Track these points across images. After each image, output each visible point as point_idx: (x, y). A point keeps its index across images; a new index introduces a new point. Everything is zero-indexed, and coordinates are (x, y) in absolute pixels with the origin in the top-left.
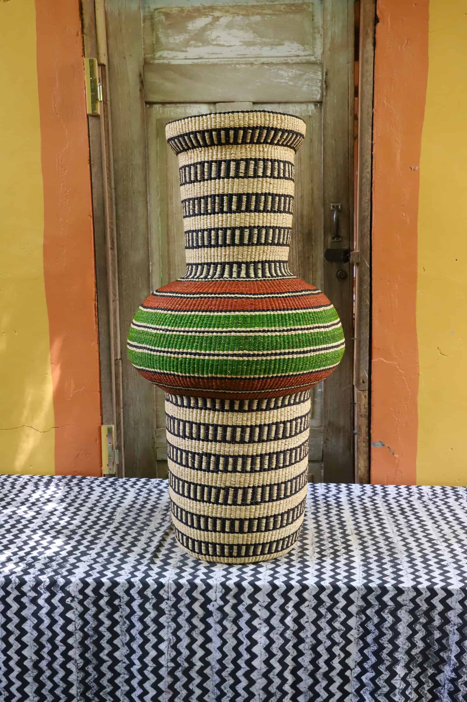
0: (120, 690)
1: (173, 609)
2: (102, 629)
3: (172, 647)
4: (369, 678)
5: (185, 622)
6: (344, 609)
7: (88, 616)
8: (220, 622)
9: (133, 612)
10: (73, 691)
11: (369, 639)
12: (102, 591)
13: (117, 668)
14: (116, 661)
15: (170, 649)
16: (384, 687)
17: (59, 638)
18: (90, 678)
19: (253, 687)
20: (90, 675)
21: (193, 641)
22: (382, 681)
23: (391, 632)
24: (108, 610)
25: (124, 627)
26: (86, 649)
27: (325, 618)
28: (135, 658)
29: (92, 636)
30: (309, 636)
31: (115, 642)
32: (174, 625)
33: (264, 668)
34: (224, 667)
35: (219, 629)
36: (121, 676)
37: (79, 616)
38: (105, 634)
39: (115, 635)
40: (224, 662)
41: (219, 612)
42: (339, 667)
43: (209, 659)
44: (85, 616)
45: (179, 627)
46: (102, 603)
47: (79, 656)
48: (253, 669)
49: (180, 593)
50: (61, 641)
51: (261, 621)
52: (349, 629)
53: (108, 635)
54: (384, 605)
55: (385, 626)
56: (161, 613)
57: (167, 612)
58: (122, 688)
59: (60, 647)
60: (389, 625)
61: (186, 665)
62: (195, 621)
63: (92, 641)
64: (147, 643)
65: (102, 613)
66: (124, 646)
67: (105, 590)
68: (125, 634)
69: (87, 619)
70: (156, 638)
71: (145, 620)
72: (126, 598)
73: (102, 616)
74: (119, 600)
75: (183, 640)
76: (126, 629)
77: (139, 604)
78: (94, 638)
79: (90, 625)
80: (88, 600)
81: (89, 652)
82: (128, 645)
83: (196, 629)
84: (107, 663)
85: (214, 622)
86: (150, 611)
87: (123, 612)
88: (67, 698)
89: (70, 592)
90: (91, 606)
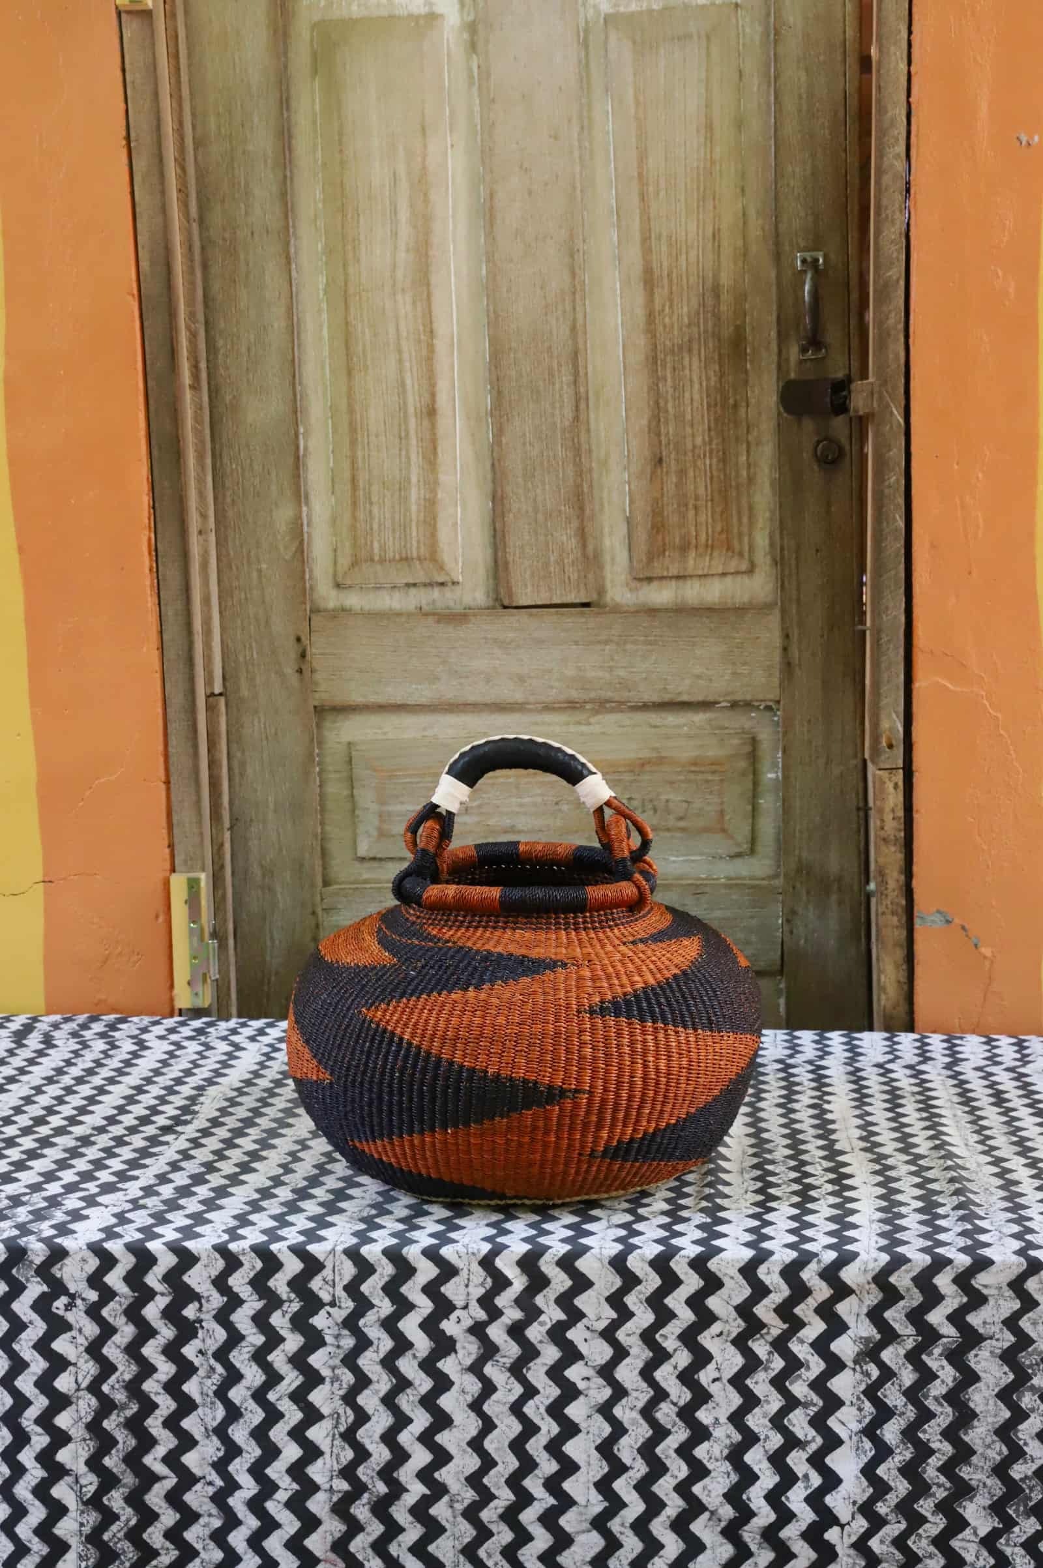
0: (198, 1560)
1: (346, 1332)
2: (150, 1386)
3: (342, 1435)
4: (889, 1539)
5: (379, 1368)
6: (821, 1346)
7: (112, 1351)
8: (476, 1369)
9: (235, 1338)
10: (69, 1564)
12: (152, 1280)
13: (190, 1498)
14: (187, 1479)
15: (338, 1442)
16: (931, 1557)
17: (32, 1413)
18: (115, 1527)
19: (567, 1553)
20: (116, 1516)
21: (402, 1421)
22: (924, 1542)
23: (949, 1411)
24: (167, 1333)
25: (209, 1382)
26: (106, 1443)
27: (766, 1368)
28: (239, 1468)
29: (124, 1407)
30: (723, 1422)
31: (186, 1424)
32: (348, 1378)
33: (597, 1504)
34: (486, 1497)
35: (474, 1387)
36: (202, 1521)
37: (88, 1350)
38: (158, 1399)
39: (186, 1405)
40: (485, 1481)
41: (473, 1339)
42: (806, 1515)
43: (444, 1475)
44: (105, 1351)
45: (363, 1381)
46: (152, 1312)
47: (88, 1463)
48: (566, 1502)
49: (365, 1288)
50: (38, 1421)
51: (590, 1372)
52: (833, 1403)
53: (166, 1405)
54: (929, 1336)
55: (934, 1393)
56: (315, 1340)
57: (329, 1339)
58: (203, 1554)
59: (34, 1439)
60: (944, 1390)
61: (382, 1488)
62: (407, 1366)
63: (122, 1420)
64: (277, 1422)
65: (151, 1342)
66: (208, 1437)
67: (160, 1278)
68: (212, 1403)
69: (111, 1358)
70: (301, 1409)
71: (270, 1358)
72: (217, 1300)
73: (151, 1350)
74: (196, 1304)
75: (374, 1419)
76: (215, 1388)
77: (253, 1312)
78: (129, 1413)
79: (117, 1374)
80: (112, 1304)
81: (113, 1452)
82: (221, 1431)
83: (409, 1391)
84: (164, 1482)
85: (459, 1368)
86: (283, 1333)
87: (209, 1341)
89: (65, 1280)
90: (120, 1322)
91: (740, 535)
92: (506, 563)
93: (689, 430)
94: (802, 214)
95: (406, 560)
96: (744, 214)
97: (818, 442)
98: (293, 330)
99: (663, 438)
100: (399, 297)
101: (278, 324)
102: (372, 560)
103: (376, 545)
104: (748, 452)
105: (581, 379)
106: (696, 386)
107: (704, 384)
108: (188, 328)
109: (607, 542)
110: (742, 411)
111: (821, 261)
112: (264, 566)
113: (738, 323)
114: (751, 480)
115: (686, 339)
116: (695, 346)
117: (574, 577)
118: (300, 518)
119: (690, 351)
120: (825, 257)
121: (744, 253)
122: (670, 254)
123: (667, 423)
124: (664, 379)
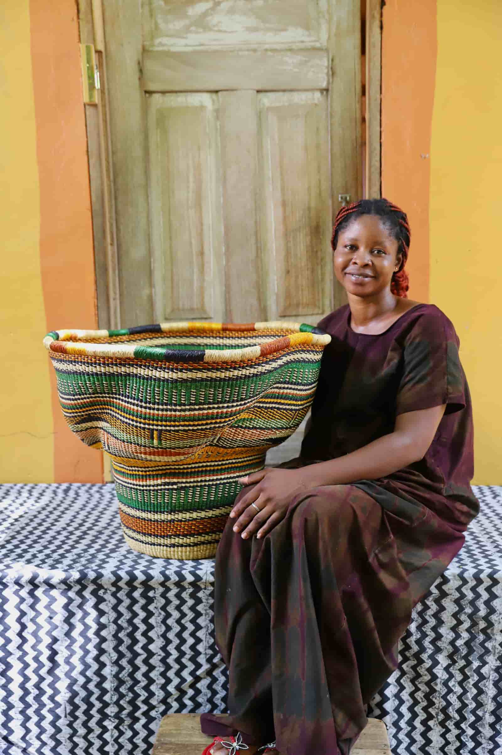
0: (155, 684)
1: (210, 598)
2: (136, 621)
3: (210, 634)
4: (410, 666)
7: (122, 608)
9: (168, 602)
10: (107, 685)
12: (136, 584)
13: (152, 661)
14: (151, 654)
15: (208, 636)
16: (426, 675)
17: (91, 631)
18: (123, 672)
20: (124, 668)
22: (423, 670)
23: (434, 620)
24: (142, 602)
25: (159, 618)
26: (120, 642)
29: (126, 629)
31: (150, 634)
36: (157, 669)
37: (113, 608)
38: (139, 626)
39: (150, 627)
44: (119, 608)
46: (136, 594)
47: (114, 649)
50: (94, 634)
53: (142, 627)
55: (428, 614)
56: (199, 601)
57: (204, 601)
58: (157, 681)
59: (93, 640)
60: (432, 613)
63: (126, 633)
64: (185, 630)
65: (137, 605)
66: (159, 638)
67: (139, 583)
68: (160, 626)
69: (121, 611)
70: (194, 625)
71: (182, 608)
72: (161, 590)
73: (137, 608)
74: (153, 591)
76: (161, 620)
77: (175, 593)
78: (128, 631)
79: (124, 617)
80: (121, 592)
81: (123, 645)
82: (164, 636)
84: (142, 656)
86: (187, 599)
87: (158, 604)
88: (100, 692)
89: (103, 584)
90: (124, 598)
91: (319, 300)
92: (230, 311)
93: (299, 260)
94: (341, 181)
95: (192, 310)
96: (320, 181)
98: (149, 222)
99: (290, 264)
100: (190, 210)
101: (143, 221)
102: (178, 309)
103: (181, 303)
105: (259, 242)
106: (302, 244)
107: (305, 243)
108: (110, 222)
109: (268, 303)
110: (319, 253)
111: (348, 198)
112: (138, 312)
113: (318, 220)
114: (323, 279)
115: (298, 226)
116: (301, 229)
117: (256, 315)
118: (151, 293)
119: (300, 232)
120: (350, 197)
121: (320, 196)
122: (292, 196)
123: (291, 257)
124: (290, 242)
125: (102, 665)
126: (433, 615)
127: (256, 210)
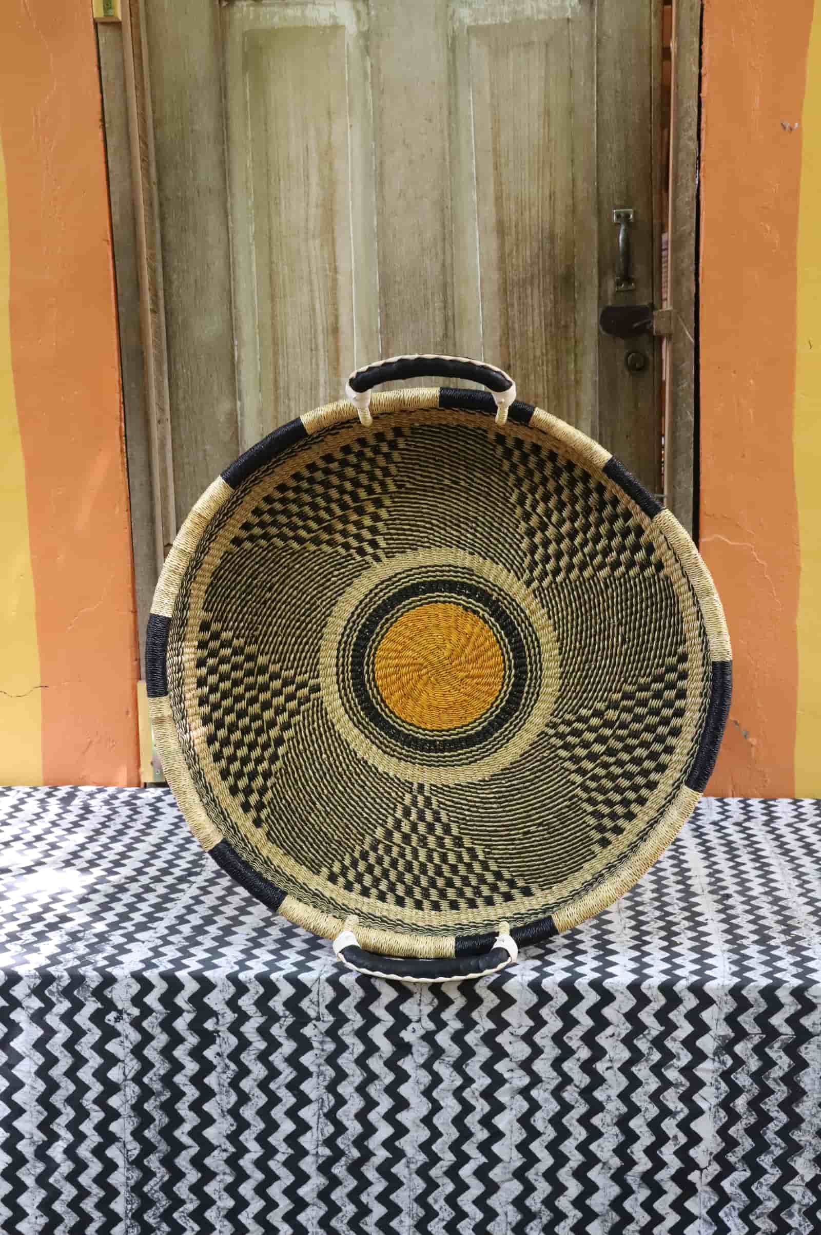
0: (214, 1207)
1: (328, 1039)
2: (179, 1079)
3: (326, 1115)
4: (736, 1184)
5: (353, 1065)
6: (689, 1043)
7: (150, 1052)
8: (427, 1066)
9: (244, 1044)
10: (118, 1206)
11: (740, 1104)
12: (180, 1001)
13: (209, 1161)
14: (207, 1148)
15: (323, 1119)
16: (770, 1199)
17: (91, 1096)
18: (152, 1182)
19: (494, 1197)
20: (153, 1174)
21: (371, 1104)
22: (764, 1189)
23: (785, 1088)
24: (192, 1040)
25: (225, 1076)
26: (146, 1120)
27: (647, 1060)
28: (248, 1138)
29: (160, 1094)
30: (614, 1097)
31: (207, 1107)
32: (330, 1072)
33: (517, 1160)
34: (434, 1159)
35: (425, 1078)
36: (218, 1178)
37: (132, 1051)
38: (185, 1089)
39: (207, 1093)
40: (434, 1147)
41: (424, 1043)
42: (674, 1164)
43: (402, 1143)
44: (145, 1052)
45: (341, 1076)
46: (181, 1024)
47: (132, 1133)
48: (494, 1160)
49: (342, 1007)
50: (96, 1101)
51: (513, 1065)
52: (697, 1084)
53: (192, 1093)
54: (771, 1034)
55: (772, 1075)
56: (305, 1045)
57: (315, 1044)
59: (93, 1114)
60: (781, 1074)
61: (355, 1153)
62: (376, 1064)
63: (158, 1103)
64: (276, 1105)
65: (180, 1047)
66: (224, 1116)
67: (186, 999)
68: (227, 1092)
69: (150, 1058)
70: (294, 1095)
71: (271, 1058)
72: (230, 1017)
73: (180, 1053)
74: (214, 1019)
75: (350, 1102)
76: (229, 1080)
77: (257, 1025)
78: (163, 1098)
79: (155, 1069)
80: (150, 1018)
81: (152, 1126)
82: (234, 1112)
83: (376, 1082)
84: (189, 1150)
85: (414, 1065)
86: (281, 1040)
87: (224, 1046)
88: (104, 1219)
89: (115, 1000)
90: (156, 1031)
93: (531, 344)
94: (617, 180)
96: (573, 180)
97: (628, 354)
99: (511, 350)
100: (311, 242)
101: (218, 262)
104: (575, 361)
105: (450, 306)
106: (537, 311)
107: (543, 309)
110: (572, 329)
111: (632, 216)
113: (569, 263)
114: (577, 382)
115: (529, 274)
116: (536, 282)
118: (236, 410)
119: (532, 284)
120: (635, 213)
121: (574, 211)
122: (517, 211)
123: (514, 338)
124: (512, 305)
125: (110, 1166)
126: (782, 1079)
127: (444, 240)
